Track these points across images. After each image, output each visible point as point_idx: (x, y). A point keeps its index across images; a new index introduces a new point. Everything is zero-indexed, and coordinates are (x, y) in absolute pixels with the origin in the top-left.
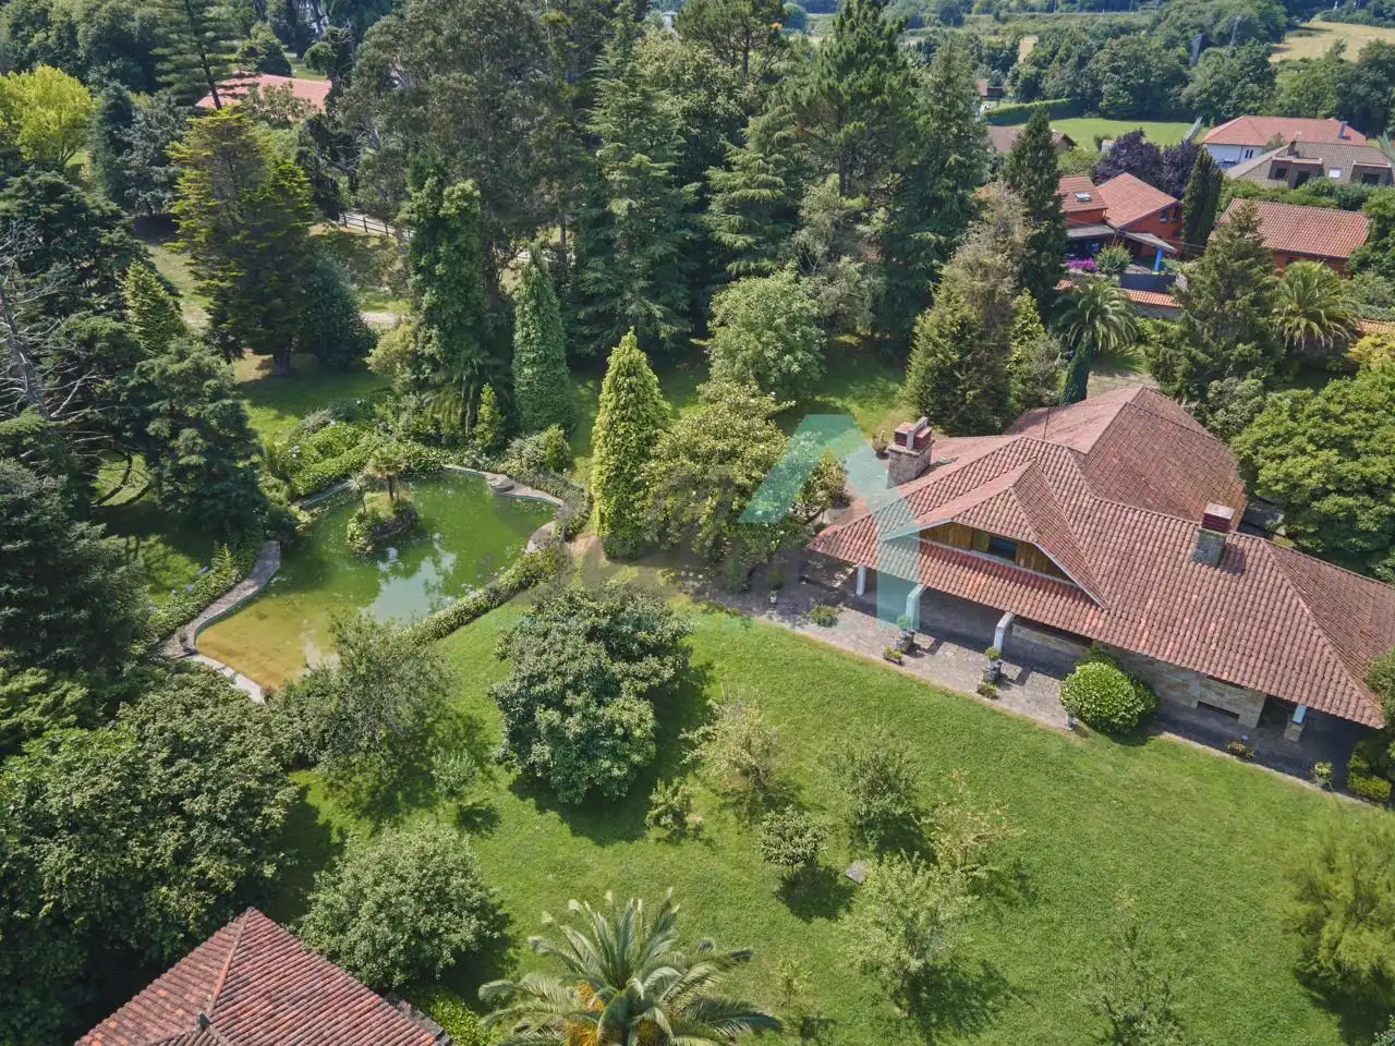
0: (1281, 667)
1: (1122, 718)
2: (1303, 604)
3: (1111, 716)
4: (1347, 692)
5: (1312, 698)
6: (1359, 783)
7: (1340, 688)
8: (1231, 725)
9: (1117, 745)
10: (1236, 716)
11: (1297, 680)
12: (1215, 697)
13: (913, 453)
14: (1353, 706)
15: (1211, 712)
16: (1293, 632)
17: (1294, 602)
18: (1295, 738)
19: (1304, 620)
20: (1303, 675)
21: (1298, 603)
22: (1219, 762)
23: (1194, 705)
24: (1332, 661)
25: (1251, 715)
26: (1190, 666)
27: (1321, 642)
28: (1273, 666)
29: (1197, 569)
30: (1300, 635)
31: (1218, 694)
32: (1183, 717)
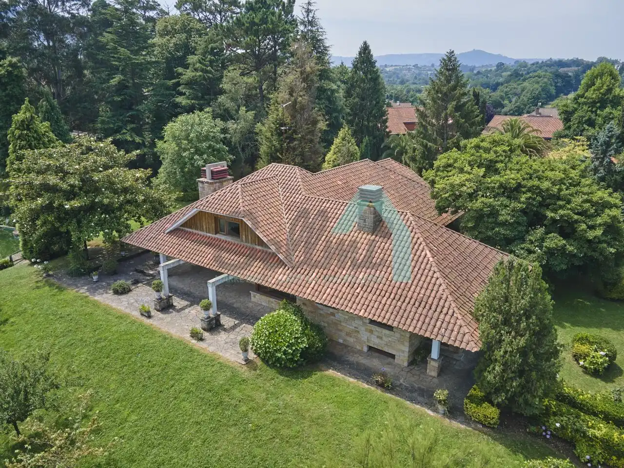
0: (405, 304)
1: (285, 353)
2: (429, 255)
3: (276, 351)
4: (452, 321)
5: (424, 328)
6: (471, 408)
7: (447, 318)
8: (388, 364)
9: (282, 378)
10: (393, 356)
11: (415, 313)
12: (377, 341)
13: (211, 181)
14: (455, 333)
15: (377, 354)
16: (419, 276)
17: (423, 253)
18: (434, 374)
19: (429, 266)
20: (420, 309)
21: (426, 255)
22: (362, 392)
23: (365, 349)
24: (444, 297)
25: (402, 353)
26: (352, 311)
27: (438, 282)
28: (399, 303)
29: (360, 236)
30: (423, 278)
31: (378, 337)
32: (352, 358)
